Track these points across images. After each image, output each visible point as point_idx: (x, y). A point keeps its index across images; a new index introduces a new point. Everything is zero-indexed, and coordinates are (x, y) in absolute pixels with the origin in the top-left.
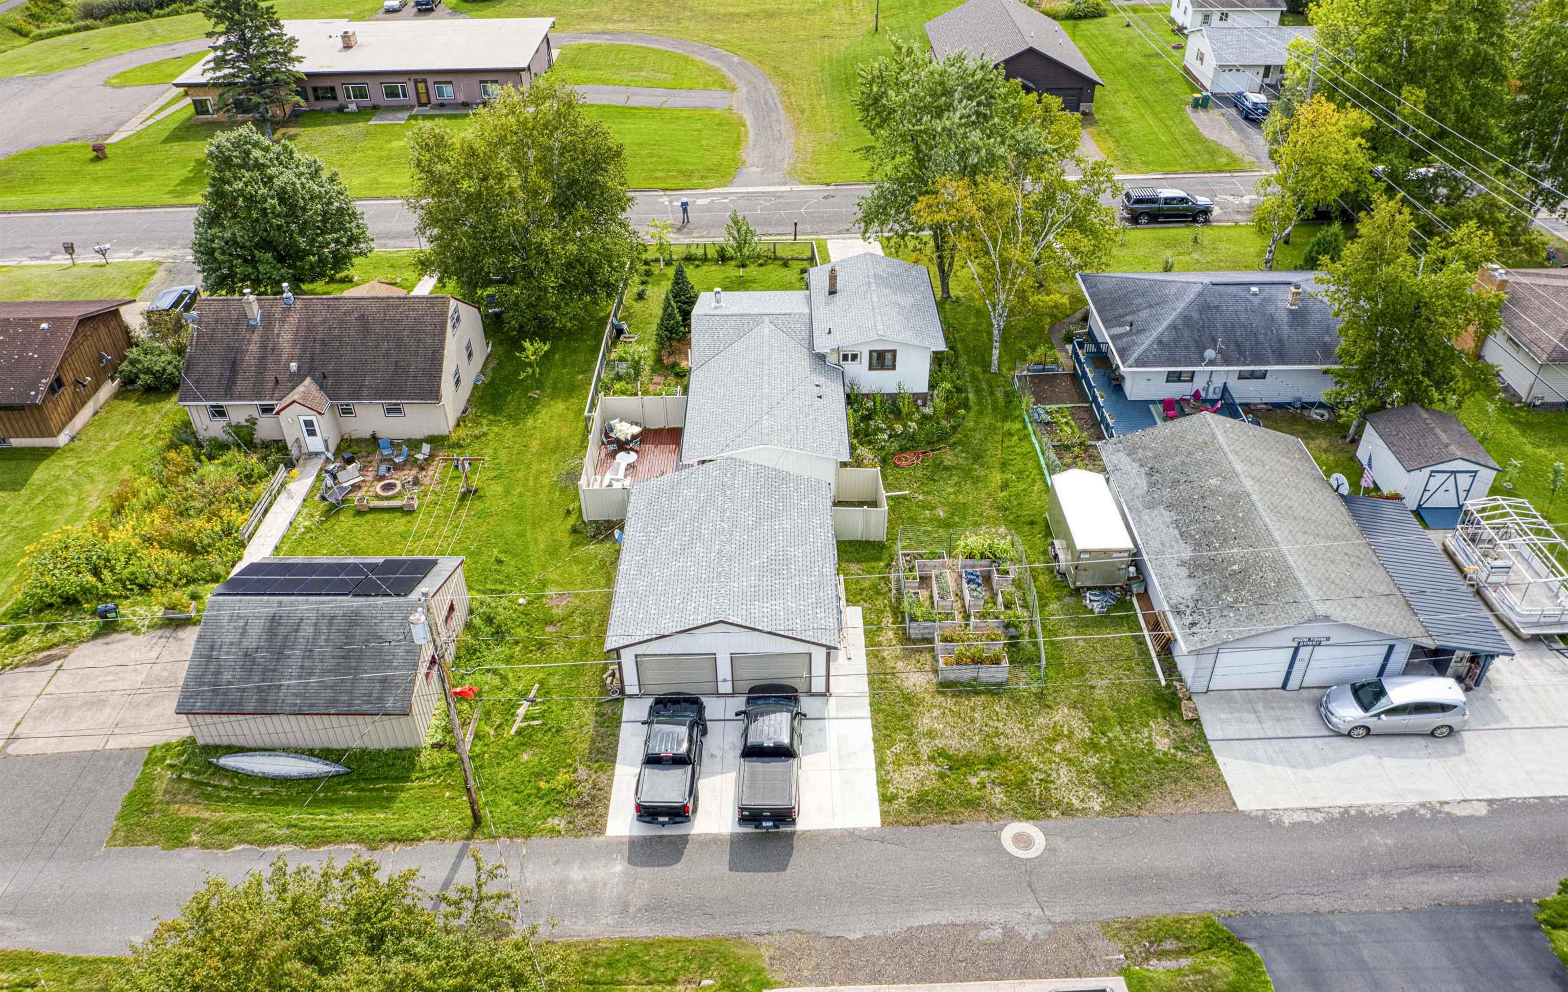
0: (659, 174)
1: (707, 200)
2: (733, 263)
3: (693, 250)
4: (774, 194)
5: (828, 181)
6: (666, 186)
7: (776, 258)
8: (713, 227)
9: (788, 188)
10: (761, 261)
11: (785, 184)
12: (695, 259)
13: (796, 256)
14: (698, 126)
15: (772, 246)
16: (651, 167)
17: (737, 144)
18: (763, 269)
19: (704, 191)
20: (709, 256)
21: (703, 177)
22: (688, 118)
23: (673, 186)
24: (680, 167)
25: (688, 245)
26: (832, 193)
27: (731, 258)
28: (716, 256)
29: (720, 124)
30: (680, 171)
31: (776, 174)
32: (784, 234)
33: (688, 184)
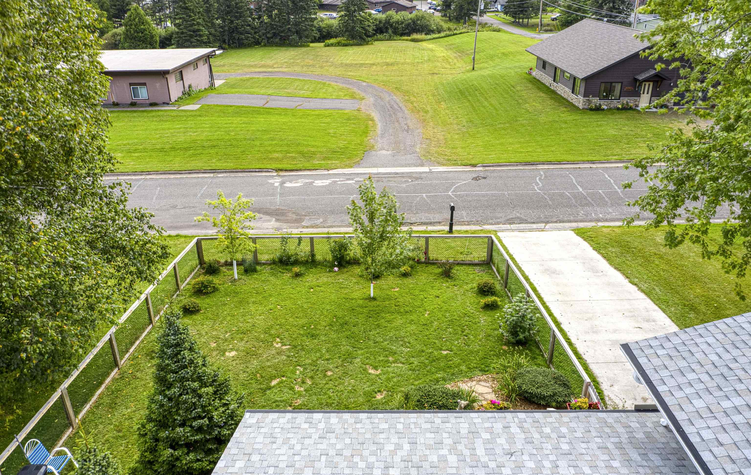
0: (276, 155)
1: (327, 182)
2: (357, 270)
3: (292, 248)
4: (410, 175)
5: (473, 162)
6: (280, 166)
7: (429, 262)
8: (332, 212)
9: (425, 169)
10: (404, 268)
11: (422, 165)
12: (296, 263)
13: (460, 258)
14: (328, 120)
15: (422, 242)
16: (269, 148)
17: (365, 133)
18: (408, 281)
19: (326, 172)
20: (319, 257)
21: (325, 159)
22: (318, 115)
23: (289, 167)
24: (300, 148)
25: (284, 240)
26: (482, 174)
27: (355, 262)
28: (330, 257)
29: (349, 119)
30: (301, 153)
31: (409, 156)
32: (431, 224)
33: (307, 165)
